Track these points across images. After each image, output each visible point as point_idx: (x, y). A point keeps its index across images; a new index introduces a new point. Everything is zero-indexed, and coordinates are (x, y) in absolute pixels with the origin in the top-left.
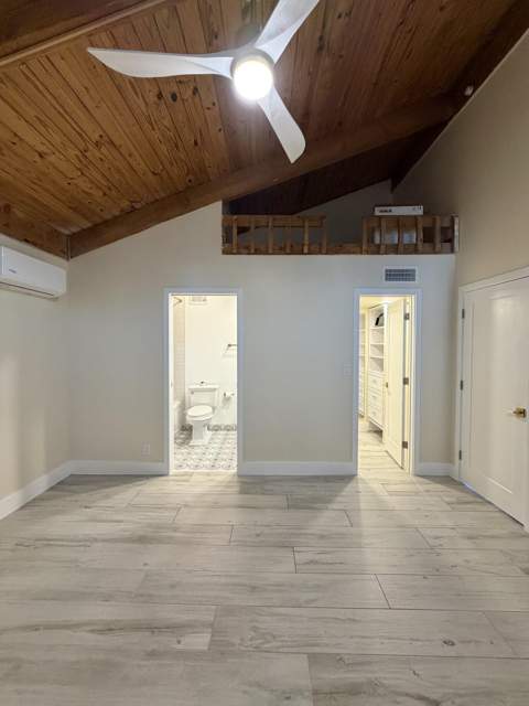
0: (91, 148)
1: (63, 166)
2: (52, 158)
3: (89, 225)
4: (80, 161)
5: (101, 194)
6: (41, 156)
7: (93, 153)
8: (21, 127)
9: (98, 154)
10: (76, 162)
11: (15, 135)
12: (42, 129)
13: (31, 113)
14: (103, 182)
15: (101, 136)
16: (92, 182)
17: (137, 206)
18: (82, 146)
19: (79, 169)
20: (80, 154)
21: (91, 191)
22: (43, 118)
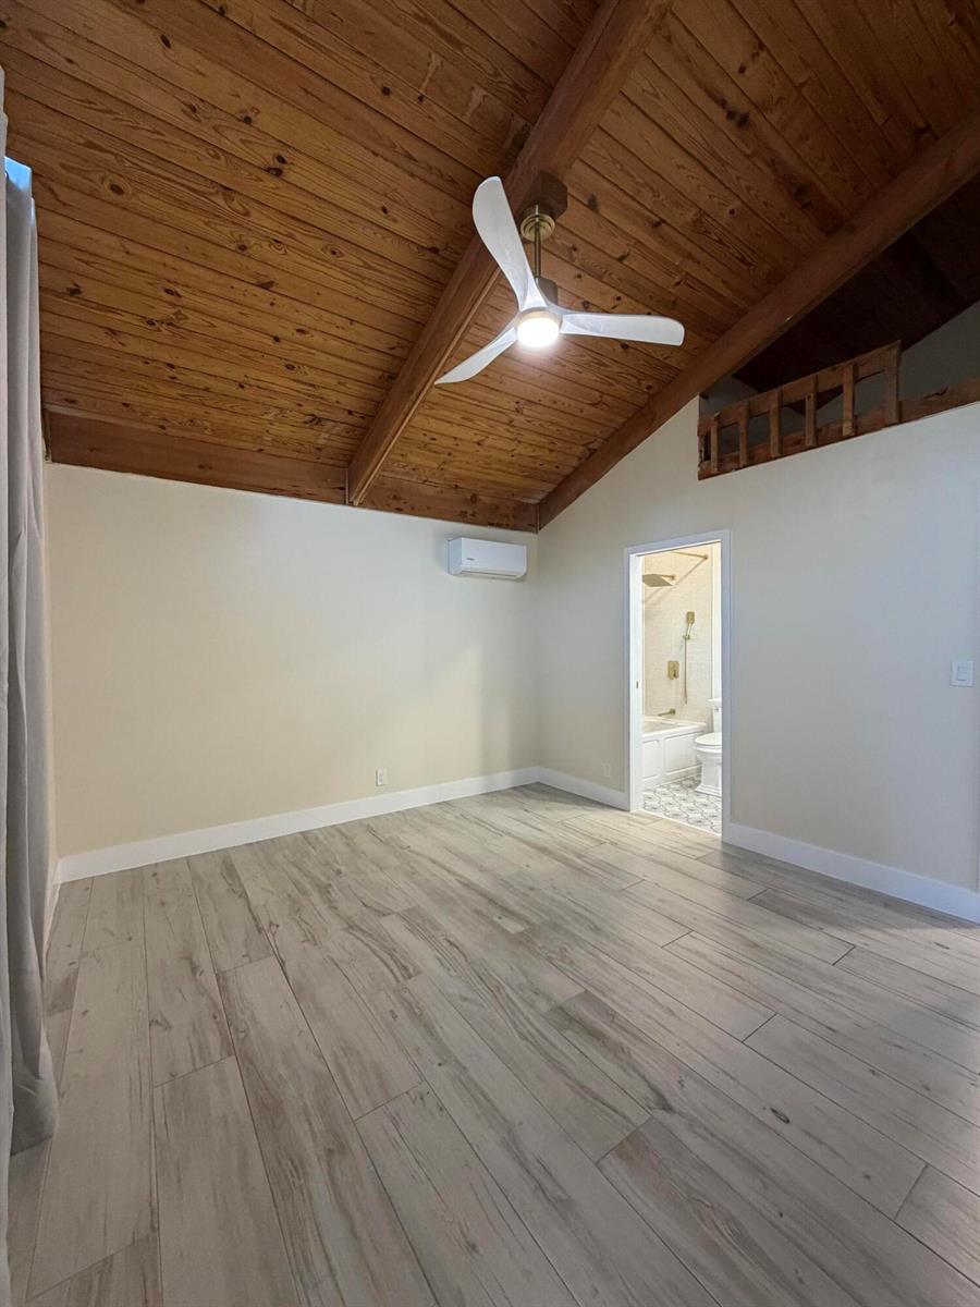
0: (513, 416)
1: (500, 443)
2: (489, 442)
3: (554, 486)
4: (512, 433)
5: (547, 451)
6: (479, 444)
7: (519, 419)
8: (455, 431)
9: (522, 418)
10: (509, 435)
11: (455, 438)
12: (470, 424)
13: (457, 417)
14: (544, 440)
15: (517, 403)
16: (531, 445)
17: (595, 446)
18: (505, 419)
19: (516, 439)
20: (508, 427)
21: (535, 454)
22: (466, 415)
